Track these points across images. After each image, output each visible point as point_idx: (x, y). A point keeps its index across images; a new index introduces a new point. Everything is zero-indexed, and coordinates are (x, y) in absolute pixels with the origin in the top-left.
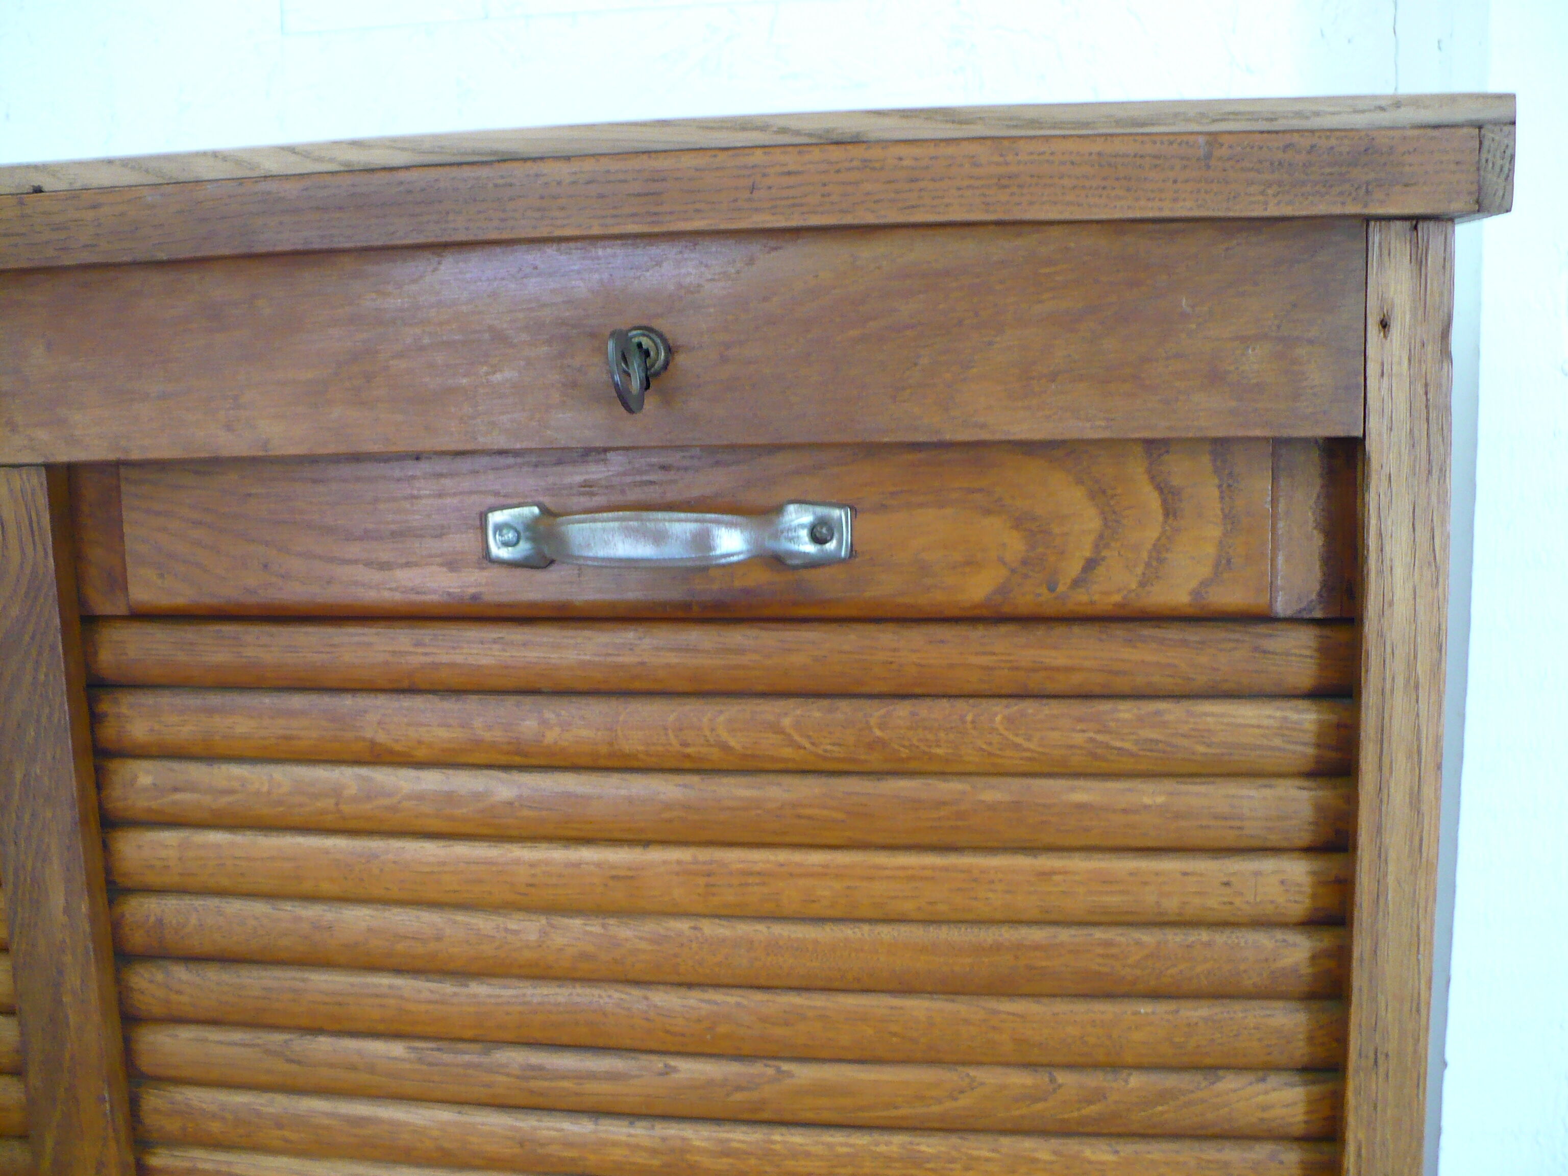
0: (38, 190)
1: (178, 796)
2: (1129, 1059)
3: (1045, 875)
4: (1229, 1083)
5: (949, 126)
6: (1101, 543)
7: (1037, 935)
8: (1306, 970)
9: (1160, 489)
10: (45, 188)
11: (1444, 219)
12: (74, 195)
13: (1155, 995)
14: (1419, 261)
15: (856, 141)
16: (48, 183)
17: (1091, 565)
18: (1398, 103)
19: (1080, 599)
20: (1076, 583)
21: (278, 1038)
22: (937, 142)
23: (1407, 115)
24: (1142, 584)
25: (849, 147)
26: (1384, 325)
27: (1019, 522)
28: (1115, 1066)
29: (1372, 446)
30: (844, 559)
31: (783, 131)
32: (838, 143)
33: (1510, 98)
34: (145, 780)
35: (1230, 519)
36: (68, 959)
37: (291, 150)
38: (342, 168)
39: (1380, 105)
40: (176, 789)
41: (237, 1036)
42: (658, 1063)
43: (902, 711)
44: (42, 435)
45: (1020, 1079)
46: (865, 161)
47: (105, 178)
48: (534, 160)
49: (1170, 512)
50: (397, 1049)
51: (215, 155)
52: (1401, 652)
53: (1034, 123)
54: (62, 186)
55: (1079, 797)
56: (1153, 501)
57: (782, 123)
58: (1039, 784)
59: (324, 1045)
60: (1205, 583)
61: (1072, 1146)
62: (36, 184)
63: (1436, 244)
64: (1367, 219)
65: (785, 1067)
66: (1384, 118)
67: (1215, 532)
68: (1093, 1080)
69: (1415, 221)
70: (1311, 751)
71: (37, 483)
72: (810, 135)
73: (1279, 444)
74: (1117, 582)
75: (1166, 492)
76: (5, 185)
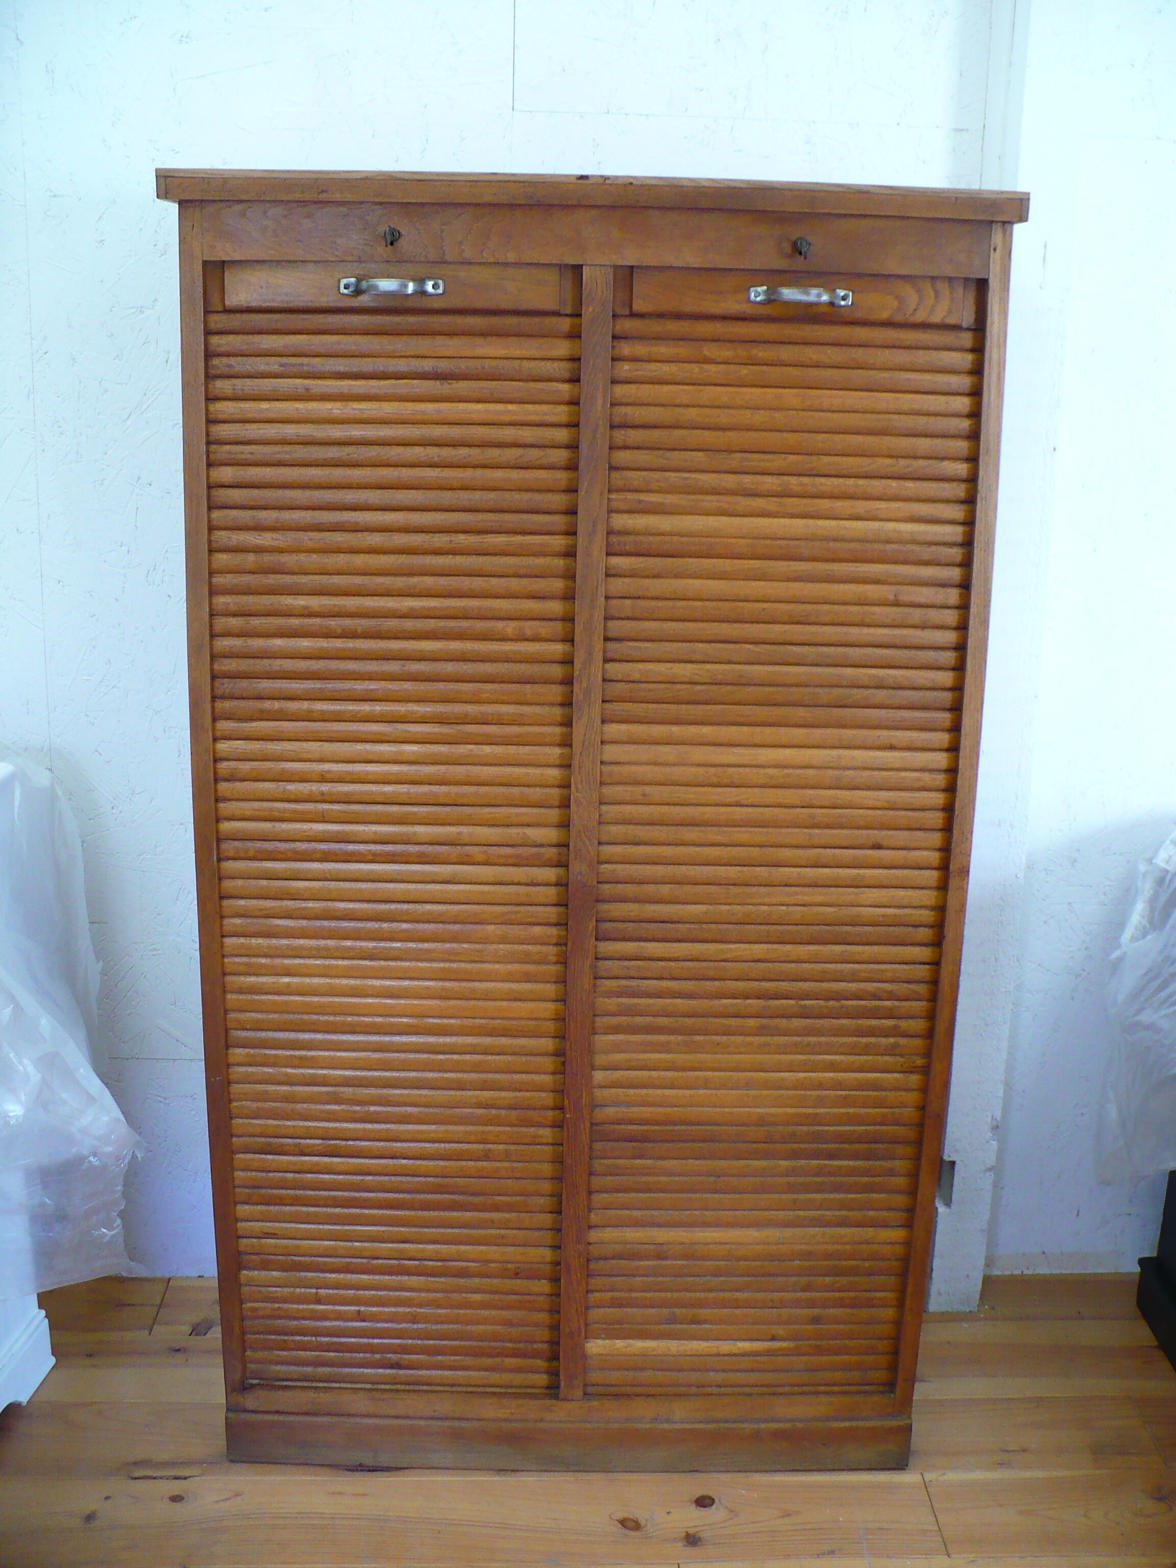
0: (631, 184)
1: (639, 373)
2: (919, 455)
3: (898, 399)
4: (946, 464)
6: (918, 305)
8: (967, 428)
9: (934, 290)
11: (1011, 223)
13: (926, 436)
14: (1004, 233)
15: (867, 192)
16: (634, 182)
17: (915, 310)
18: (1002, 192)
19: (912, 319)
20: (912, 315)
21: (661, 452)
23: (1004, 196)
24: (928, 317)
26: (995, 250)
27: (897, 297)
28: (915, 457)
29: (990, 281)
30: (850, 306)
31: (849, 189)
33: (1029, 194)
34: (627, 368)
35: (952, 299)
36: (601, 422)
37: (712, 180)
39: (998, 193)
40: (637, 371)
42: (782, 456)
43: (861, 351)
44: (614, 257)
45: (888, 461)
47: (654, 182)
49: (936, 297)
50: (702, 454)
51: (689, 179)
52: (996, 336)
55: (908, 376)
56: (932, 293)
58: (896, 373)
59: (677, 454)
60: (945, 317)
61: (901, 482)
63: (1009, 229)
64: (992, 222)
66: (999, 196)
67: (948, 303)
69: (1004, 223)
70: (970, 366)
71: (611, 271)
73: (966, 280)
74: (920, 317)
75: (936, 291)
76: (620, 182)
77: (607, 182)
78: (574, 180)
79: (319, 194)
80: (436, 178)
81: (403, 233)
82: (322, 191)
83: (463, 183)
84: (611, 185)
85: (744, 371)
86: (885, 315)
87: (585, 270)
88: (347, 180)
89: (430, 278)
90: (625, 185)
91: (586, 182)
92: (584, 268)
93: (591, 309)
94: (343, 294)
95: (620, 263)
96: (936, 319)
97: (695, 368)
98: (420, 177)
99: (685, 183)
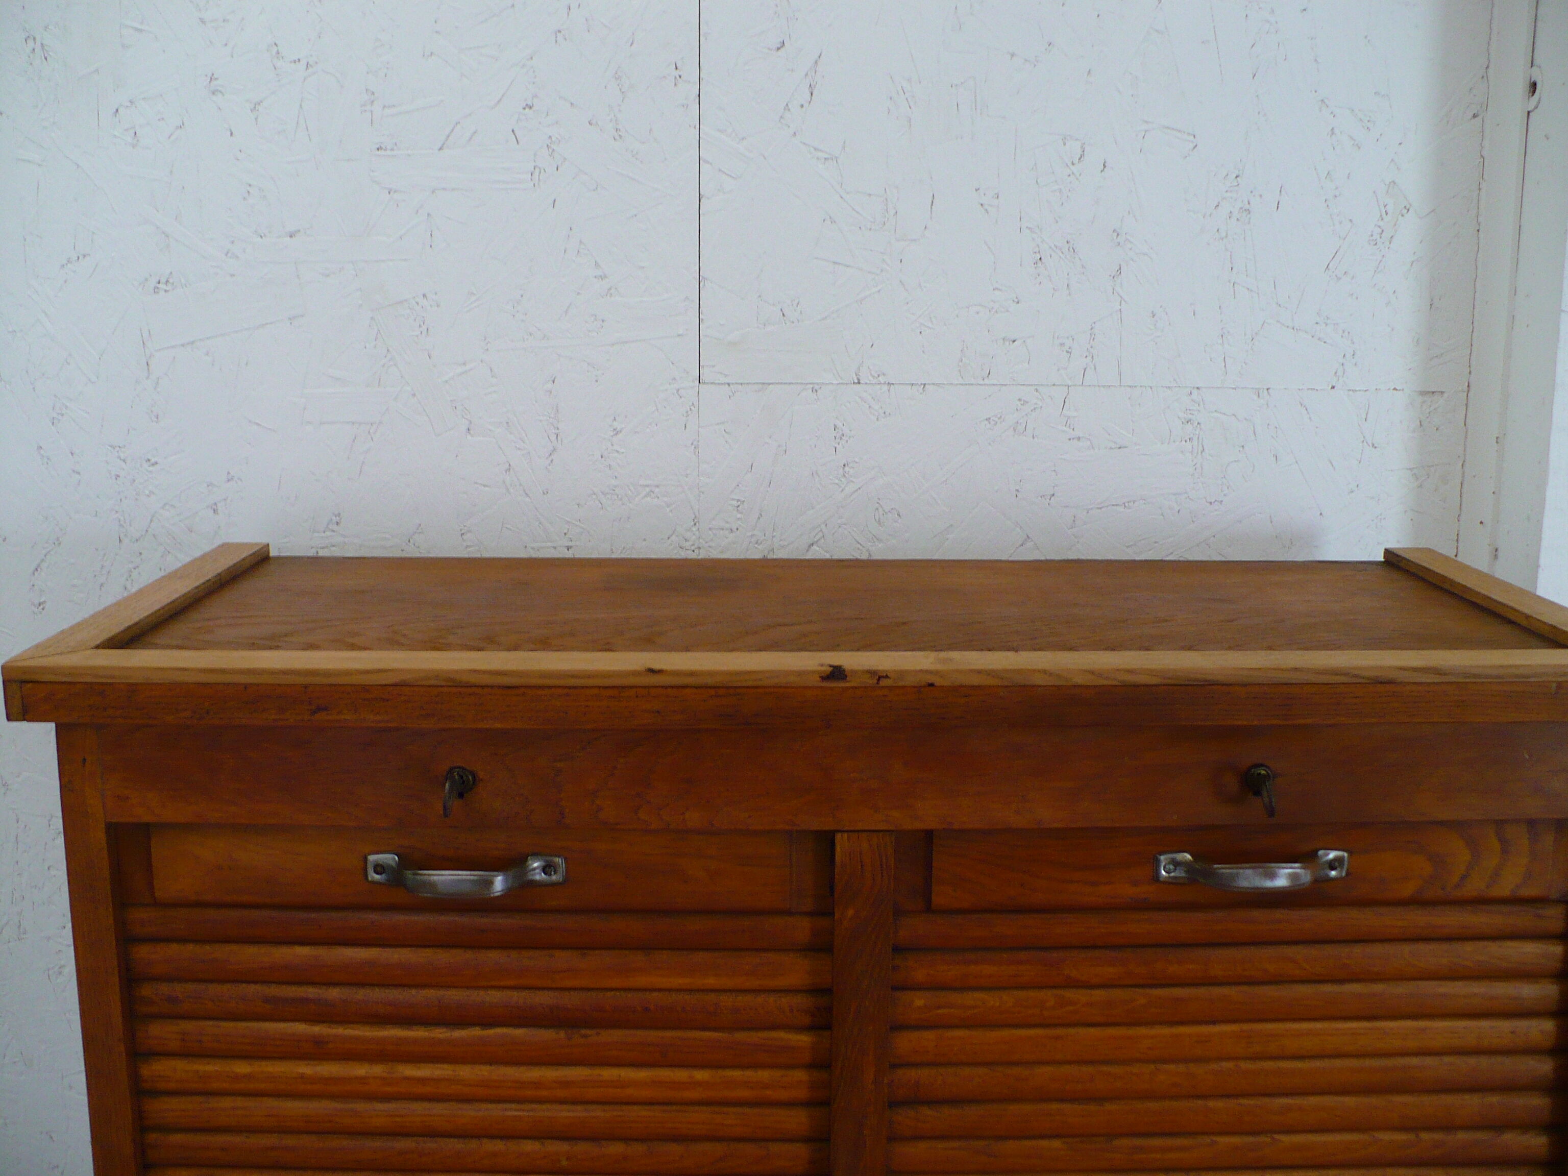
0: (932, 685)
1: (940, 1011)
2: (1458, 1124)
3: (1423, 1030)
4: (1508, 1135)
5: (1438, 676)
6: (1470, 867)
7: (1415, 1061)
9: (1500, 840)
10: (935, 684)
12: (956, 689)
15: (1391, 682)
16: (938, 681)
17: (1464, 878)
19: (1457, 893)
20: (1459, 884)
21: (981, 1144)
22: (1429, 684)
24: (1487, 887)
25: (1387, 685)
27: (1430, 856)
28: (1450, 1128)
30: (1344, 878)
31: (1356, 676)
32: (1381, 683)
34: (919, 1003)
35: (1534, 854)
37: (1092, 672)
38: (1120, 684)
40: (939, 1008)
41: (955, 1144)
42: (1207, 1140)
43: (1358, 950)
44: (896, 815)
45: (1401, 1137)
46: (1394, 692)
47: (976, 681)
48: (1227, 685)
49: (1505, 851)
50: (1056, 1144)
51: (1045, 672)
53: (1475, 676)
54: (946, 683)
55: (1442, 990)
56: (1497, 848)
57: (1357, 672)
58: (1422, 984)
59: (1011, 1146)
60: (1518, 885)
62: (930, 682)
65: (1276, 1136)
67: (1525, 861)
68: (1438, 1136)
71: (889, 841)
72: (1368, 679)
74: (1476, 886)
75: (1503, 841)
76: (910, 681)
77: (884, 683)
78: (815, 681)
79: (314, 713)
80: (540, 682)
81: (481, 774)
82: (319, 709)
83: (596, 691)
84: (890, 688)
85: (1140, 997)
86: (1408, 890)
87: (842, 843)
88: (365, 688)
89: (536, 855)
90: (918, 689)
91: (842, 684)
92: (838, 836)
93: (850, 912)
94: (374, 883)
95: (909, 825)
96: (1504, 888)
97: (1049, 996)
98: (507, 681)
99: (1039, 680)
